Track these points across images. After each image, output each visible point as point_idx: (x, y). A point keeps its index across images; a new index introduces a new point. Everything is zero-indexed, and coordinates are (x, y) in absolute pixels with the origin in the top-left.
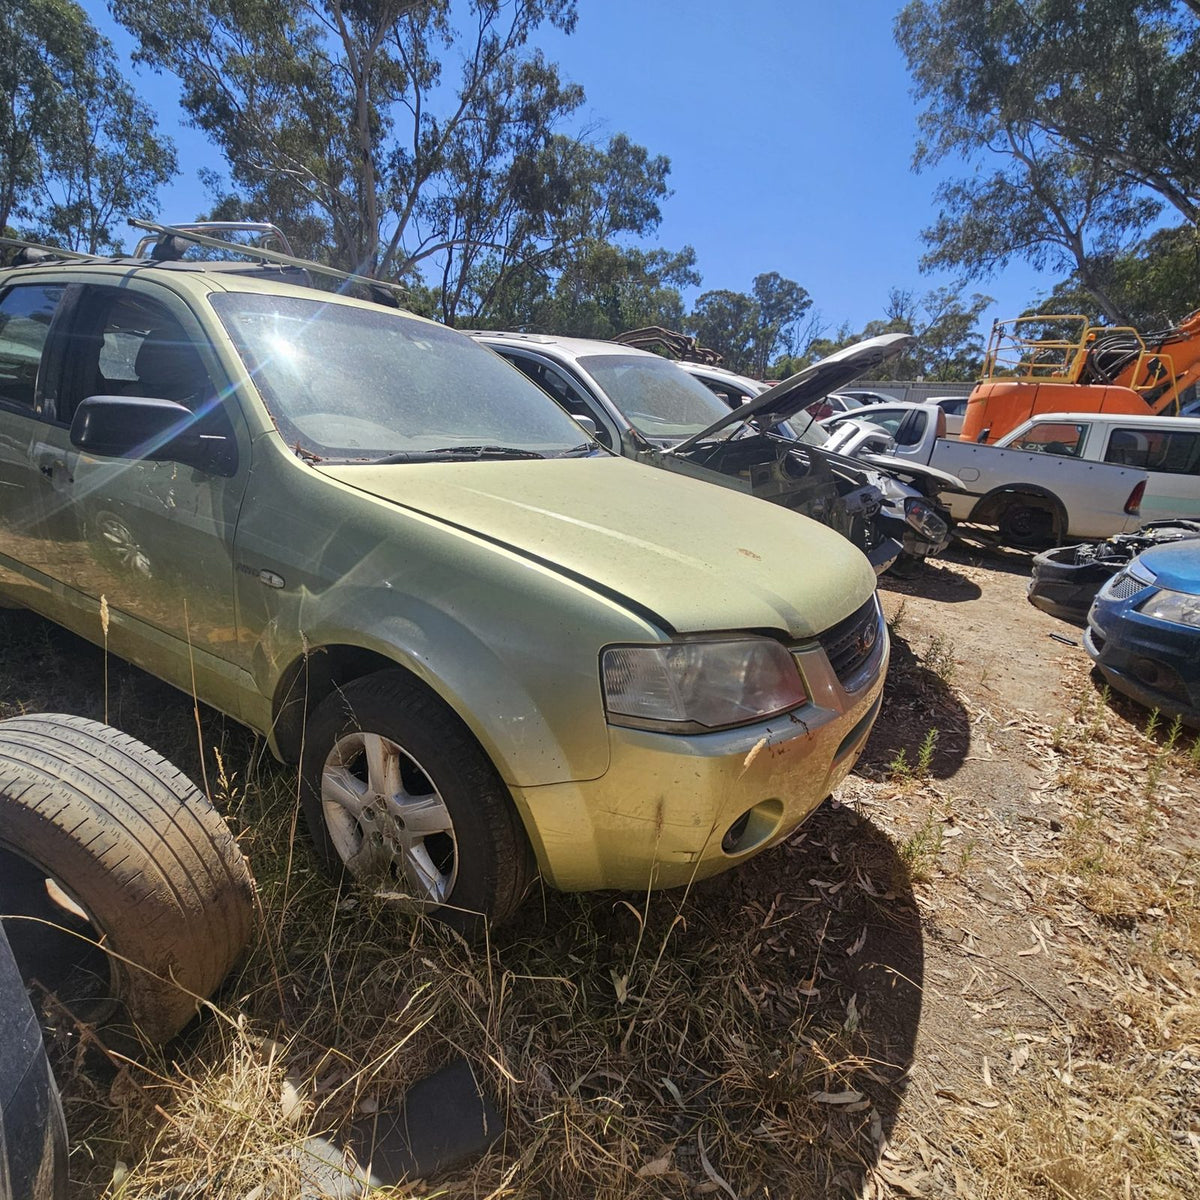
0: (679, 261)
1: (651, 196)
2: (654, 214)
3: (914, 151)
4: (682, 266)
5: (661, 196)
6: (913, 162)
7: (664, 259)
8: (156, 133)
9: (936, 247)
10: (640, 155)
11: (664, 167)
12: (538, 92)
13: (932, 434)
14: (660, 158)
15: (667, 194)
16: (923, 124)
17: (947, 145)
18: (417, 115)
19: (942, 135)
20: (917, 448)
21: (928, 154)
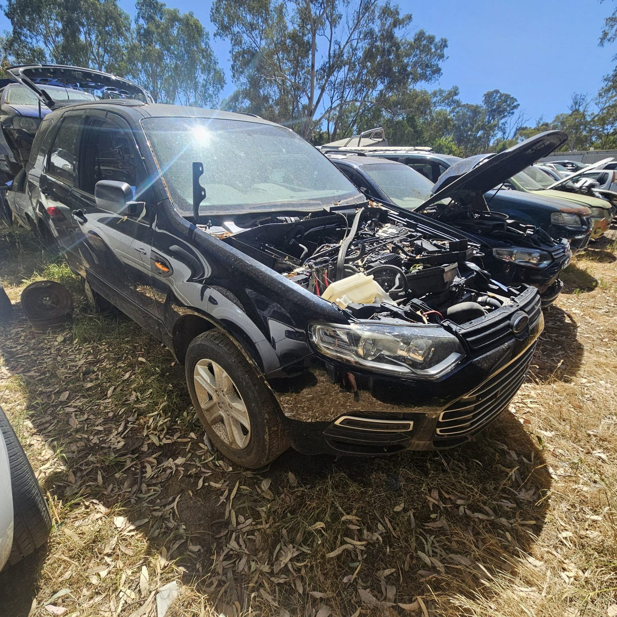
0: (449, 94)
1: (434, 61)
2: (438, 71)
3: (601, 35)
4: (451, 97)
5: (441, 60)
6: (600, 40)
7: (440, 95)
8: (218, 67)
10: (431, 39)
11: (444, 44)
12: (390, 21)
13: (611, 181)
14: (442, 40)
15: (445, 58)
16: (608, 22)
18: (330, 41)
20: (605, 186)
21: (609, 37)
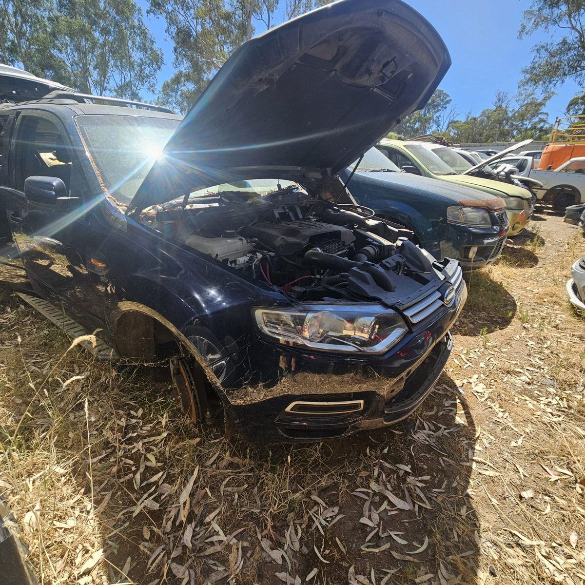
3: (520, 28)
6: (518, 33)
8: (155, 47)
13: (530, 168)
16: (526, 16)
17: (537, 25)
18: (268, 26)
19: (535, 21)
20: (524, 173)
21: (527, 30)
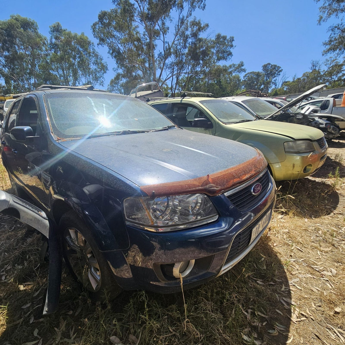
0: (238, 66)
1: (228, 49)
2: (230, 54)
3: (318, 18)
4: (240, 68)
5: (232, 48)
6: (318, 22)
7: (234, 67)
9: (328, 47)
10: (225, 38)
11: (232, 40)
13: (332, 106)
14: (231, 37)
15: (234, 47)
16: (321, 10)
17: (330, 15)
18: (164, 42)
19: (328, 12)
20: (327, 110)
21: (323, 19)
